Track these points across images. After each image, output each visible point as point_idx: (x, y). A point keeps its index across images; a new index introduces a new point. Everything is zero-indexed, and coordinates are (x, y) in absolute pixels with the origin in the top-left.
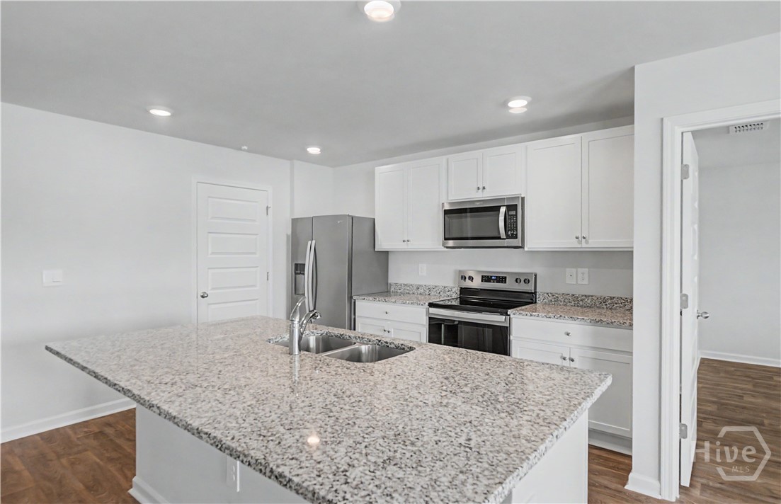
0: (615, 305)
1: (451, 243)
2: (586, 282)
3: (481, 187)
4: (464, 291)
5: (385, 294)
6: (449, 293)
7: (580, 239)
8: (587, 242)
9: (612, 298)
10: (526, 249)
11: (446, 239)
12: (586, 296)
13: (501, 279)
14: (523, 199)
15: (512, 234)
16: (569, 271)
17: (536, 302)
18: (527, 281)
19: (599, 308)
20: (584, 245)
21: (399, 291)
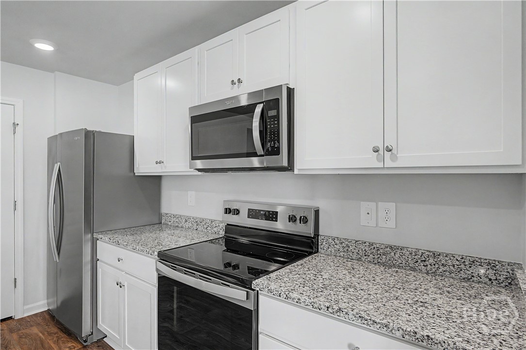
0: (442, 269)
1: (199, 164)
2: (392, 224)
3: (236, 81)
4: (229, 228)
5: (156, 226)
6: (215, 229)
7: (381, 152)
8: (394, 158)
9: (435, 255)
10: (296, 172)
11: (194, 158)
12: (391, 247)
13: (272, 216)
14: (290, 92)
15: (273, 147)
16: (365, 206)
17: (318, 252)
18: (304, 220)
19: (413, 269)
20: (389, 163)
21: (170, 224)
